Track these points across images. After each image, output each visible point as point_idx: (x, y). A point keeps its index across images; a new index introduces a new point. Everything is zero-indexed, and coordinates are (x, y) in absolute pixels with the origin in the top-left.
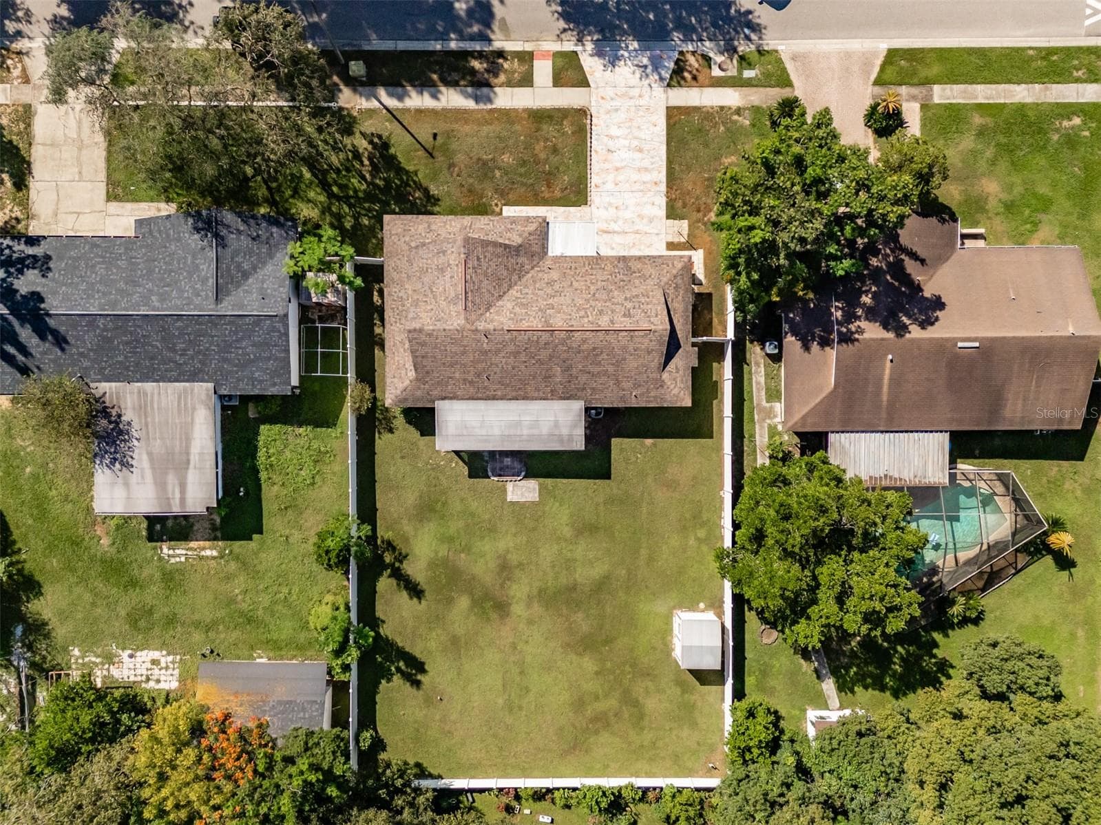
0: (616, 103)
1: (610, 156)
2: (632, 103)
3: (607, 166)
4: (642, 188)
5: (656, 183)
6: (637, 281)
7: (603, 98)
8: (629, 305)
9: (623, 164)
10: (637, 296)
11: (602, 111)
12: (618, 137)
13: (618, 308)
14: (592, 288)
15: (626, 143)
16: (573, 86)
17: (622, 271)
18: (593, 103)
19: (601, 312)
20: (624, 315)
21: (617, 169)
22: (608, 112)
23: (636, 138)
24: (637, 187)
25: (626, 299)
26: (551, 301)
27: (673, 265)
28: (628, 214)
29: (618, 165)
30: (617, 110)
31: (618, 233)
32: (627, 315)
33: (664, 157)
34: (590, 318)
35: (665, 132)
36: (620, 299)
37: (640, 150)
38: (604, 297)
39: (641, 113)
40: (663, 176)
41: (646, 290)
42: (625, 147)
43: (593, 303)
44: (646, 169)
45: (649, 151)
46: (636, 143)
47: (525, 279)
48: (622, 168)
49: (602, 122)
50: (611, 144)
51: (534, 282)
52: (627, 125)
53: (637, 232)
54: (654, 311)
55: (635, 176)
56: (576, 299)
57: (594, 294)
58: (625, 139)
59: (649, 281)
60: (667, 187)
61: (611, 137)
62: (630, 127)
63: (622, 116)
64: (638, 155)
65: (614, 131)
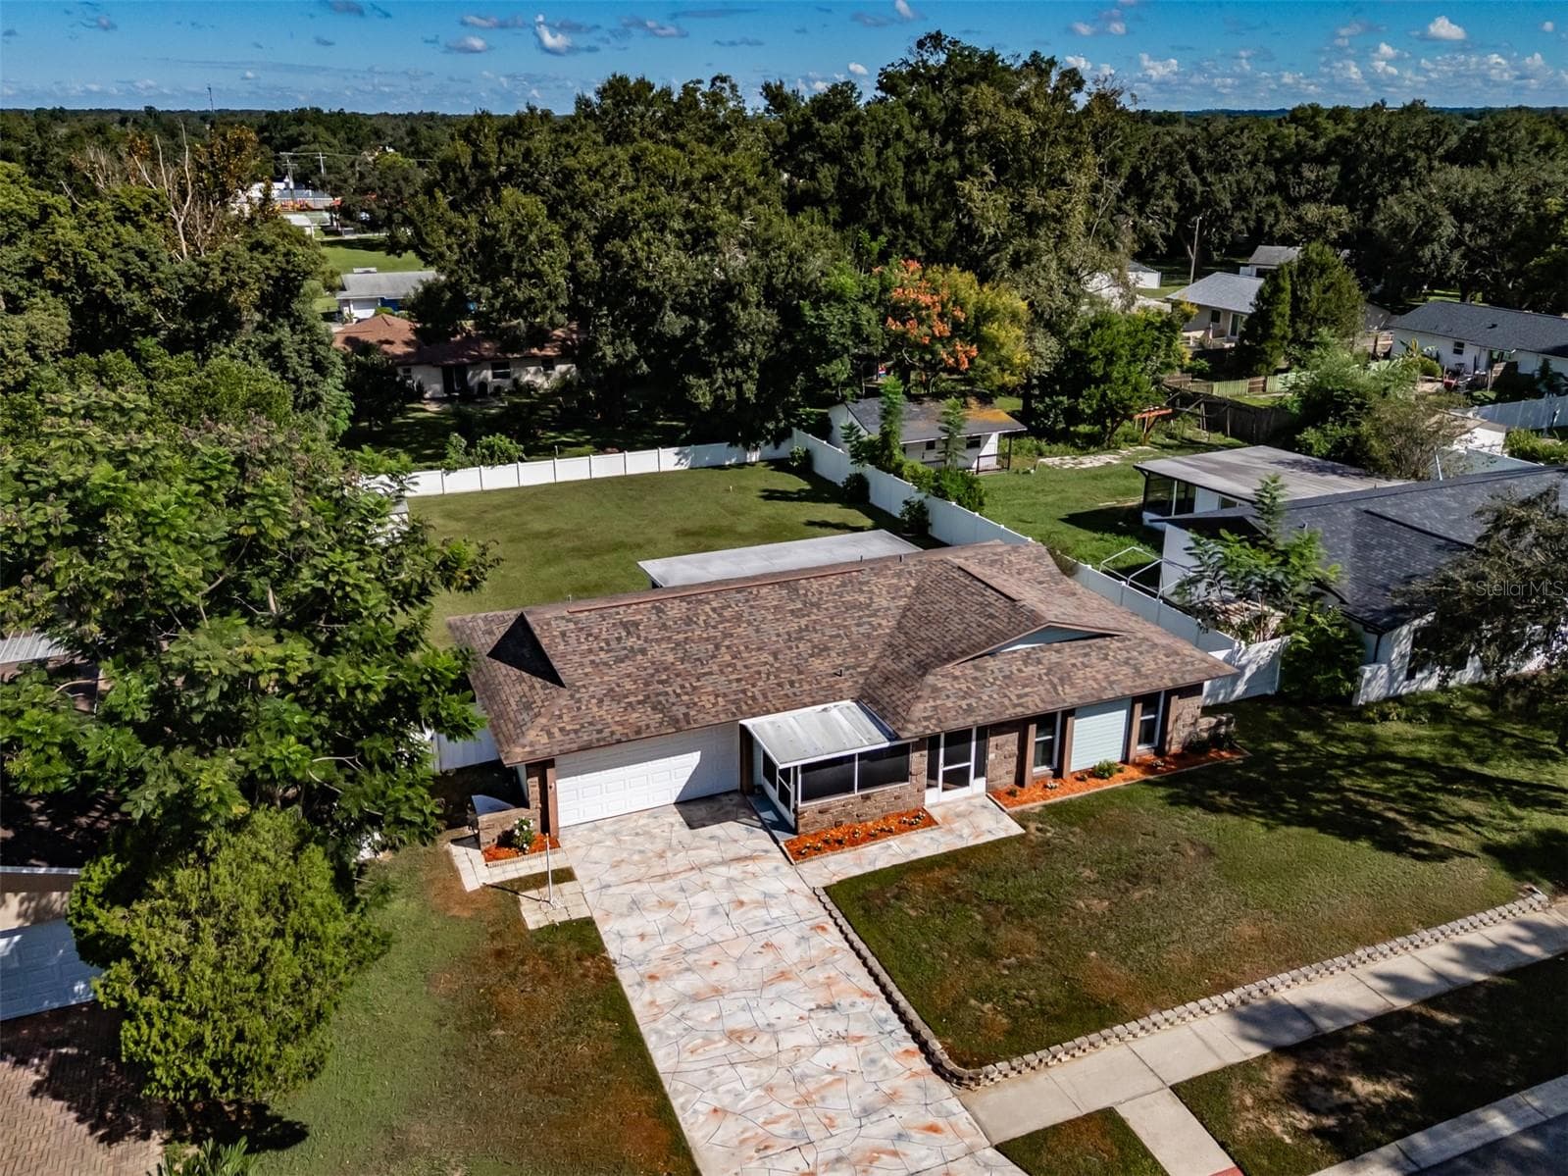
0: (879, 1131)
1: (822, 997)
2: (828, 1150)
3: (820, 975)
4: (691, 958)
5: (653, 977)
6: (629, 685)
7: (933, 1129)
8: (631, 642)
9: (770, 993)
10: (619, 660)
11: (913, 1094)
12: (822, 1045)
13: (654, 633)
14: (728, 658)
15: (788, 1041)
16: (1055, 1129)
17: (673, 699)
18: (954, 1105)
19: (689, 621)
20: (636, 624)
21: (783, 975)
22: (892, 1098)
23: (767, 1060)
24: (707, 957)
25: (643, 652)
26: (803, 622)
27: (550, 734)
28: (704, 899)
29: (786, 985)
30: (867, 1112)
31: (713, 864)
32: (630, 627)
33: (651, 1042)
34: (707, 608)
35: (676, 1103)
36: (655, 651)
37: (735, 1036)
38: (690, 647)
39: (780, 1129)
40: (639, 1002)
41: (602, 675)
42: (789, 1029)
43: (712, 632)
44: (696, 998)
45: (708, 1041)
46: (762, 1046)
47: (878, 648)
48: (770, 983)
49: (894, 1064)
50: (835, 1024)
51: (855, 647)
52: (811, 1085)
53: (664, 877)
54: (573, 641)
55: (725, 974)
56: (753, 635)
57: (717, 647)
58: (798, 1049)
59: (601, 691)
60: (615, 979)
61: (843, 1039)
62: (801, 1080)
63: (840, 1103)
64: (741, 1021)
65: (841, 1056)
